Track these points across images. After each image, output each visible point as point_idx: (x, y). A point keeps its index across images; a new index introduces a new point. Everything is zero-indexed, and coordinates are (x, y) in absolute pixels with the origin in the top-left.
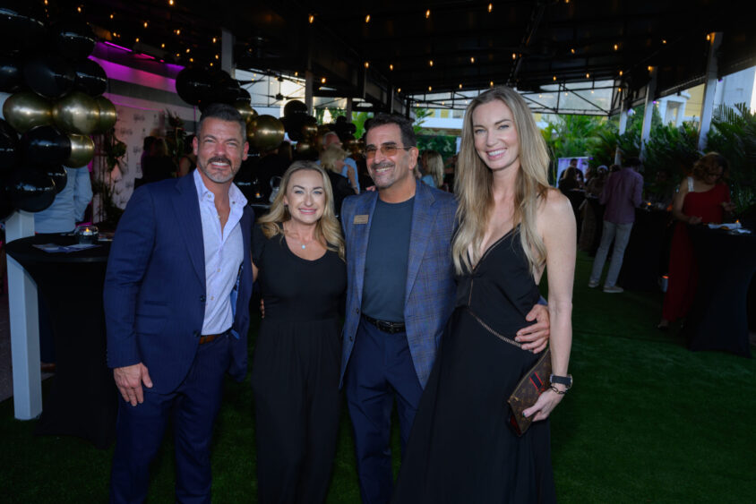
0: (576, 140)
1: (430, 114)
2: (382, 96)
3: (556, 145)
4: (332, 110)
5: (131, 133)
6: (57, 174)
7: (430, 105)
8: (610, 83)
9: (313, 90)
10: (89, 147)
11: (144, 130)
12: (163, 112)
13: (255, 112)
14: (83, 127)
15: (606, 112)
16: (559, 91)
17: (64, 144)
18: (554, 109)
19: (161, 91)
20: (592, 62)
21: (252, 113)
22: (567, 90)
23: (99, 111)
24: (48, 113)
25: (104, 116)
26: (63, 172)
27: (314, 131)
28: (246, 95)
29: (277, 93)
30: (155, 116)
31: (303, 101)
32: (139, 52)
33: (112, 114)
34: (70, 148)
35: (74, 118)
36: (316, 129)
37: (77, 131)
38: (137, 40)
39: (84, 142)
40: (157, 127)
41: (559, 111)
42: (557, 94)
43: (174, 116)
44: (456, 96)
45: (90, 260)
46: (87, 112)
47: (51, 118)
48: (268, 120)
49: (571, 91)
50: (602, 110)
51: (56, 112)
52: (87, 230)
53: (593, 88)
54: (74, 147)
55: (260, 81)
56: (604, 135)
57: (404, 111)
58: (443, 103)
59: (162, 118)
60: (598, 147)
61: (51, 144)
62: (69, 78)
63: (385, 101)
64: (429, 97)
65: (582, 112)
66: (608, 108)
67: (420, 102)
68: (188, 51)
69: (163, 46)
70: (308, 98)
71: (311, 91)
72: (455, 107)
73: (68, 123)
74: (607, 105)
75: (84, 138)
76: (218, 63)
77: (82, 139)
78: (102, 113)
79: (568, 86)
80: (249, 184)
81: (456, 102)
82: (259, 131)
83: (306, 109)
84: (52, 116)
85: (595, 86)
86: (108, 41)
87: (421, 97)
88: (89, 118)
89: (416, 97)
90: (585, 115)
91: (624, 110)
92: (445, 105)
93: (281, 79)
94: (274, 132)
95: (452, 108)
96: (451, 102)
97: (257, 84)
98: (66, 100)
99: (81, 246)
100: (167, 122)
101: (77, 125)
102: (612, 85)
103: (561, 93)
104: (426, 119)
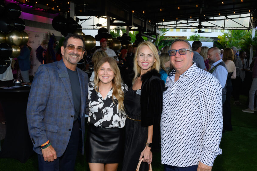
0: (236, 41)
1: (168, 31)
2: (142, 24)
3: (227, 43)
4: (123, 30)
5: (34, 43)
6: (7, 61)
7: (166, 27)
8: (249, 15)
9: (111, 23)
10: (19, 50)
11: (39, 41)
12: (47, 33)
13: (84, 34)
14: (16, 43)
15: (247, 28)
16: (225, 19)
17: (10, 49)
18: (223, 27)
19: (47, 24)
20: (236, 6)
21: (83, 34)
22: (229, 19)
23: (22, 37)
24: (4, 38)
25: (24, 39)
26: (9, 60)
27: (111, 40)
28: (80, 27)
29: (97, 23)
30: (44, 35)
31: (106, 28)
32: (37, 8)
33: (27, 38)
34: (12, 51)
35: (14, 40)
36: (112, 40)
37: (14, 45)
38: (36, 3)
39: (16, 49)
40: (44, 40)
41: (225, 28)
42: (224, 20)
43: (52, 35)
44: (178, 23)
45: (19, 91)
46: (18, 38)
47: (5, 40)
48: (89, 37)
49: (231, 19)
50: (245, 27)
51: (7, 38)
52: (18, 81)
53: (240, 17)
54: (14, 50)
55: (88, 19)
56: (245, 39)
57: (154, 30)
58: (171, 26)
59: (47, 36)
60: (243, 44)
61: (6, 49)
62: (12, 25)
63: (144, 26)
64: (165, 23)
65: (236, 28)
66: (248, 26)
67: (161, 26)
68: (58, 7)
69: (47, 5)
70: (108, 26)
71: (109, 24)
72: (177, 27)
73: (11, 42)
74: (247, 25)
75: (17, 47)
76: (69, 14)
77: (16, 47)
78: (23, 37)
79: (228, 17)
80: (81, 63)
81: (177, 25)
82: (85, 42)
83: (108, 31)
84: (5, 39)
85: (241, 17)
86: (24, 3)
87: (161, 23)
88: (19, 39)
89: (159, 23)
90: (237, 29)
91: (254, 27)
92: (172, 27)
93: (98, 18)
94: (91, 42)
95: (176, 28)
96: (175, 25)
97: (87, 20)
98: (11, 34)
99: (16, 87)
100: (49, 38)
101: (14, 42)
102: (250, 16)
103: (226, 20)
104: (166, 33)
